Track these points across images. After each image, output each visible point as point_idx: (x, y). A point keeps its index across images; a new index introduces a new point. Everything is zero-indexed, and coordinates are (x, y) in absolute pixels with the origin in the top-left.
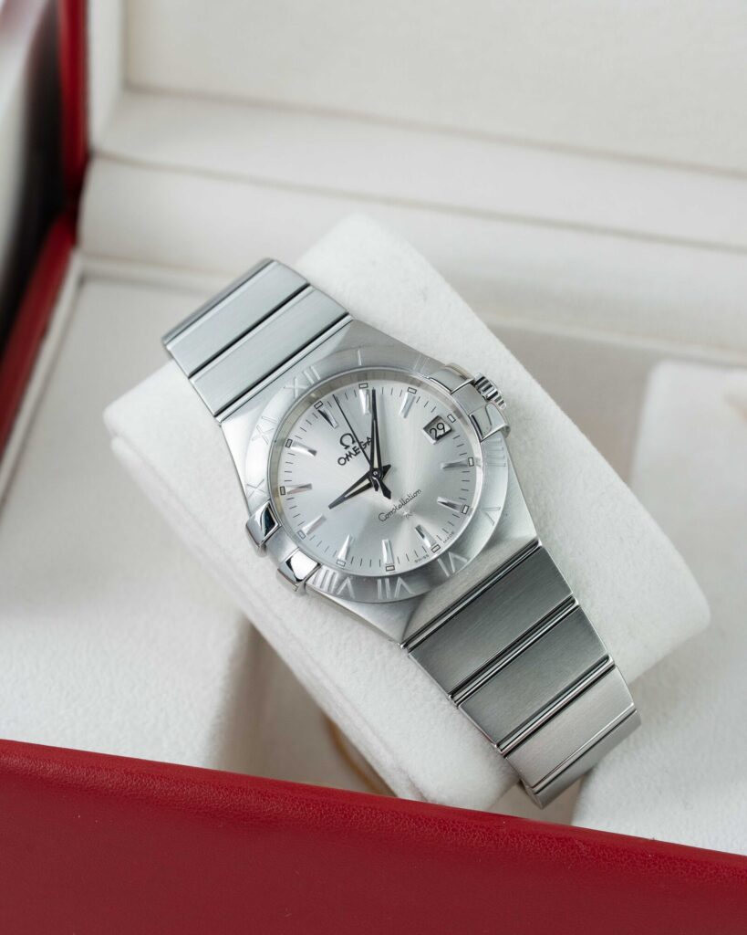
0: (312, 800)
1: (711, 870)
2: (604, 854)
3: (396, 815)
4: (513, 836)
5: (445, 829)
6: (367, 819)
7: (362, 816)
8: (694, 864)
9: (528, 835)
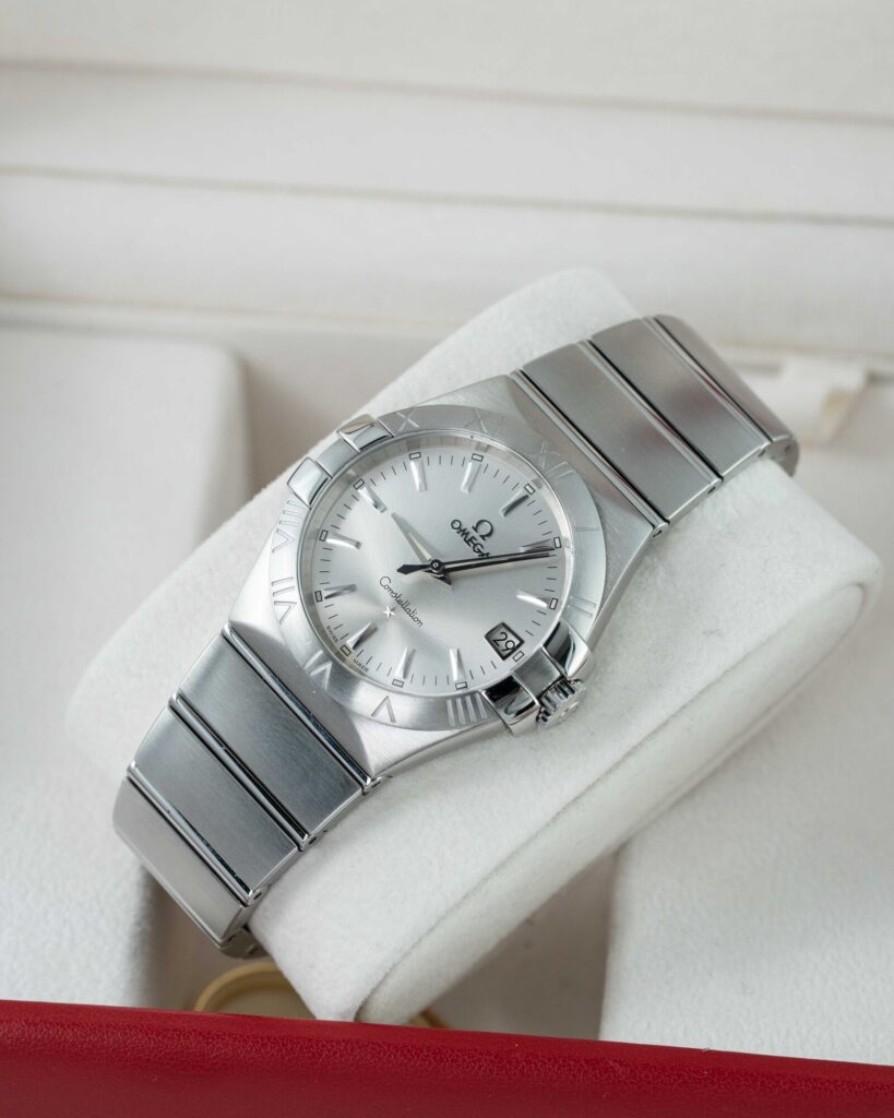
0: (269, 1039)
1: (785, 1084)
2: (647, 1076)
3: (378, 1048)
4: (529, 1062)
5: (442, 1060)
6: (342, 1056)
7: (335, 1053)
8: (764, 1079)
9: (550, 1060)
